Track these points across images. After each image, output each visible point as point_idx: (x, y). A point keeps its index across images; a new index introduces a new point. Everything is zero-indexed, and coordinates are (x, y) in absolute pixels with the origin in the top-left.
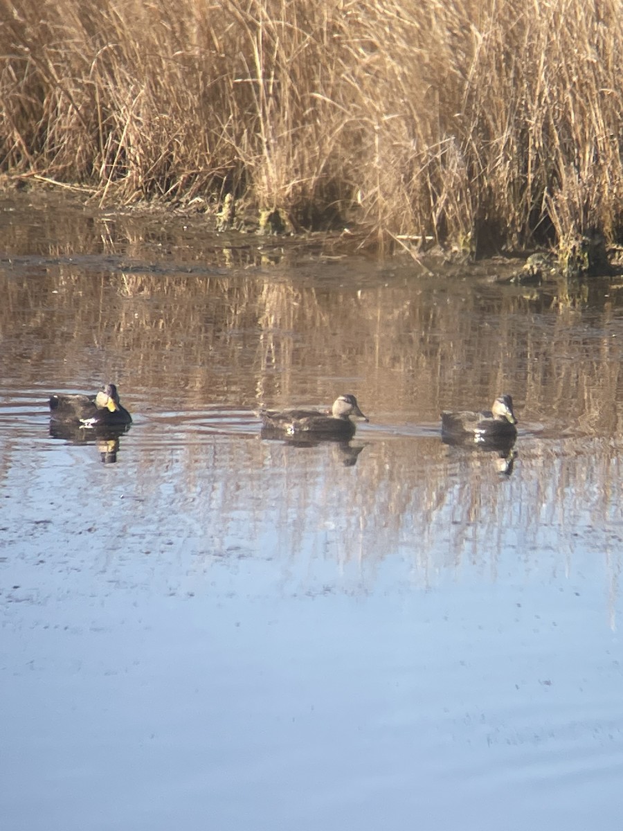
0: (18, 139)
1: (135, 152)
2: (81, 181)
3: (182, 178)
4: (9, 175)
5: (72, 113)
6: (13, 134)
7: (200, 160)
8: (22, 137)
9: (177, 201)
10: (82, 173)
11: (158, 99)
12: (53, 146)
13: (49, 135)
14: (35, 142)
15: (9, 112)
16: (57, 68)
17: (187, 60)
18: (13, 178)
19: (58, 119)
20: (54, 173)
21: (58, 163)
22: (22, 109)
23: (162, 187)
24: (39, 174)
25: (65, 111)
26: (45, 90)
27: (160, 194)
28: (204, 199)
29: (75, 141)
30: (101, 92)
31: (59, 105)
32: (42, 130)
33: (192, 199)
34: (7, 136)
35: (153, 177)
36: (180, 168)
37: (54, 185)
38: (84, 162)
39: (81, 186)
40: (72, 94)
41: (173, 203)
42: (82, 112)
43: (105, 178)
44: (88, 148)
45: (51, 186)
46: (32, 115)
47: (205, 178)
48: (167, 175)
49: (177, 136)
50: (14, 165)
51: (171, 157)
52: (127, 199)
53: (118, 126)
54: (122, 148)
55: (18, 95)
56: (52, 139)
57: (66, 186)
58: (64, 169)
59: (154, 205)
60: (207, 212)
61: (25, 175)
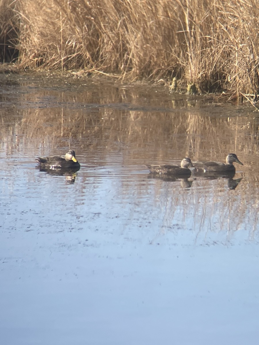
0: (88, 55)
1: (136, 61)
2: (113, 72)
3: (155, 71)
4: (85, 70)
5: (110, 45)
6: (86, 54)
7: (163, 64)
8: (90, 55)
9: (153, 81)
10: (114, 69)
11: (146, 39)
12: (102, 58)
13: (101, 53)
14: (95, 57)
15: (84, 44)
16: (104, 26)
17: (158, 22)
18: (86, 71)
19: (105, 47)
20: (103, 69)
21: (104, 65)
22: (90, 43)
23: (147, 74)
24: (97, 69)
25: (107, 44)
26: (99, 35)
27: (146, 78)
28: (164, 80)
29: (111, 56)
30: (122, 35)
31: (105, 41)
32: (98, 52)
33: (159, 80)
34: (84, 54)
35: (143, 71)
36: (154, 67)
37: (103, 74)
38: (115, 64)
39: (113, 75)
40: (111, 37)
41: (151, 82)
42: (115, 44)
43: (123, 70)
44: (116, 59)
45: (101, 75)
46: (94, 45)
47: (164, 71)
48: (149, 70)
49: (153, 54)
50: (86, 66)
51: (150, 62)
52: (132, 80)
53: (129, 50)
54: (131, 59)
55: (88, 37)
56: (102, 55)
57: (108, 75)
58: (107, 68)
59: (142, 83)
60: (165, 85)
61: (91, 70)
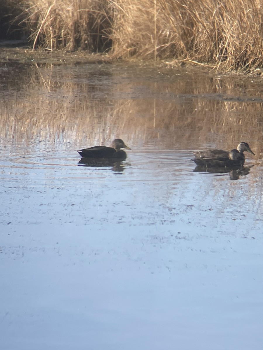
0: (182, 45)
1: (231, 49)
2: (208, 62)
3: (251, 61)
4: (178, 60)
5: (205, 33)
6: (180, 43)
7: (259, 53)
8: (184, 44)
9: (249, 70)
10: (208, 59)
11: (242, 27)
12: (197, 47)
13: (195, 43)
14: (190, 46)
15: (179, 33)
16: (199, 14)
17: (255, 11)
18: (180, 61)
19: (200, 36)
20: (197, 59)
21: (199, 55)
22: (184, 32)
23: (242, 64)
24: (191, 59)
25: (202, 32)
26: (194, 24)
27: (242, 67)
28: (260, 69)
29: (206, 45)
30: (217, 24)
31: (200, 30)
32: (193, 41)
33: (255, 69)
34: (178, 44)
35: (239, 60)
36: (251, 56)
37: (197, 64)
38: (210, 54)
39: (208, 64)
40: (205, 26)
41: (247, 71)
42: (210, 33)
43: (218, 60)
44: (211, 48)
45: (196, 65)
46: (188, 35)
47: (261, 60)
48: (245, 59)
49: (250, 42)
50: (180, 56)
51: (247, 51)
52: (227, 70)
53: (224, 39)
54: (226, 48)
55: (183, 26)
56: (196, 44)
57: (202, 64)
58: (201, 57)
59: (239, 72)
60: (262, 75)
61: (185, 60)
